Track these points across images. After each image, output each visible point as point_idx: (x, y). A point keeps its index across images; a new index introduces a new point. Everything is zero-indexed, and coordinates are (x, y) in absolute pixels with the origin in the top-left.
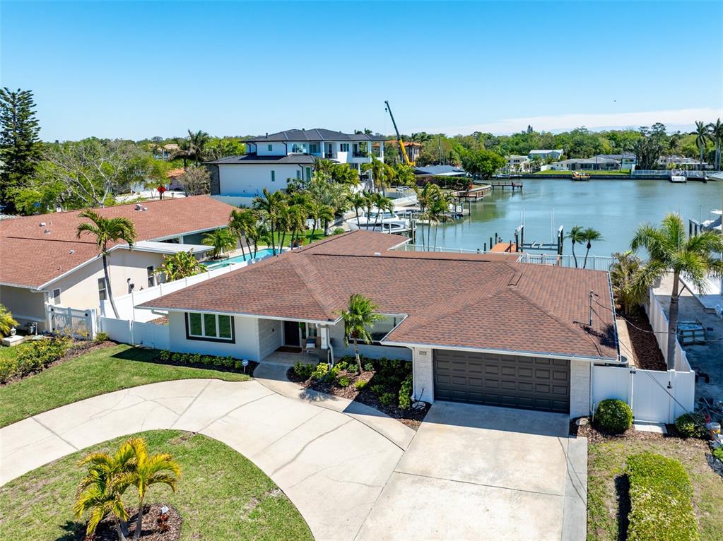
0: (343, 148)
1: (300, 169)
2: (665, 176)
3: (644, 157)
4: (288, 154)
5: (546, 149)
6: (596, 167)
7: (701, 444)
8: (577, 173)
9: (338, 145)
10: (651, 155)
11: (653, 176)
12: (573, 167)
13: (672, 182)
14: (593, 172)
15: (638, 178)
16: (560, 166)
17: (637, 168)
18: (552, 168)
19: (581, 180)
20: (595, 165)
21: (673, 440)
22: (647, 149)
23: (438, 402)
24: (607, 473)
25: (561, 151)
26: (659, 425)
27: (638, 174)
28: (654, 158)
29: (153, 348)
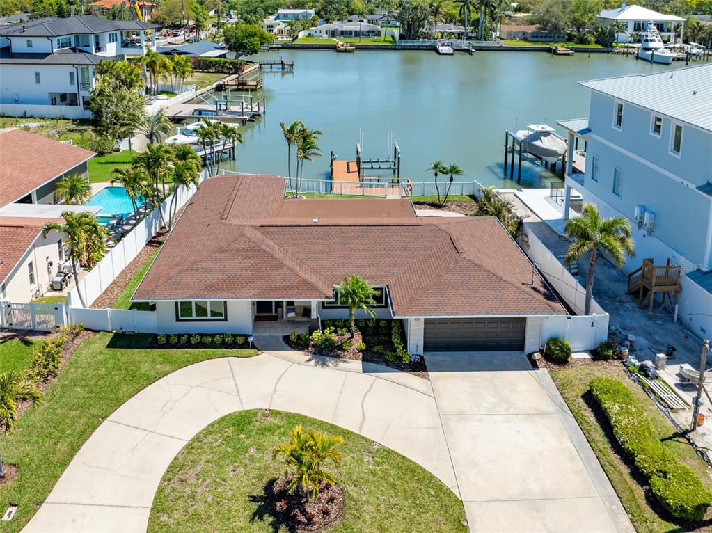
0: (113, 39)
1: (74, 70)
2: (431, 46)
3: (409, 25)
4: (54, 51)
5: (295, 7)
6: (357, 34)
7: (617, 363)
8: (340, 41)
9: (107, 35)
10: (417, 24)
11: (419, 46)
12: (333, 34)
13: (439, 54)
14: (357, 41)
15: (404, 48)
16: (318, 33)
17: (402, 37)
18: (310, 35)
19: (346, 51)
20: (356, 32)
21: (600, 363)
22: (412, 18)
23: (426, 353)
24: (574, 394)
25: (312, 11)
26: (585, 351)
27: (403, 44)
28: (419, 26)
29: (136, 332)
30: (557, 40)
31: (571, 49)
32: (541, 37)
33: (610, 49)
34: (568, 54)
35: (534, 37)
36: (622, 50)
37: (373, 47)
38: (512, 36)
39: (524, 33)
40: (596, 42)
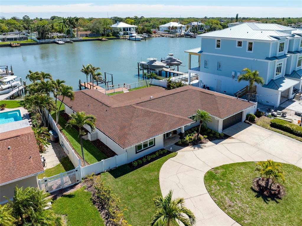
2: (53, 41)
3: (42, 34)
11: (48, 42)
12: (4, 40)
14: (19, 42)
17: (39, 39)
19: (16, 46)
27: (41, 42)
28: (46, 34)
30: (99, 36)
31: (107, 39)
32: (93, 35)
33: (118, 38)
34: (106, 40)
35: (90, 35)
36: (122, 38)
37: (27, 44)
38: (82, 36)
39: (86, 35)
40: (113, 36)
